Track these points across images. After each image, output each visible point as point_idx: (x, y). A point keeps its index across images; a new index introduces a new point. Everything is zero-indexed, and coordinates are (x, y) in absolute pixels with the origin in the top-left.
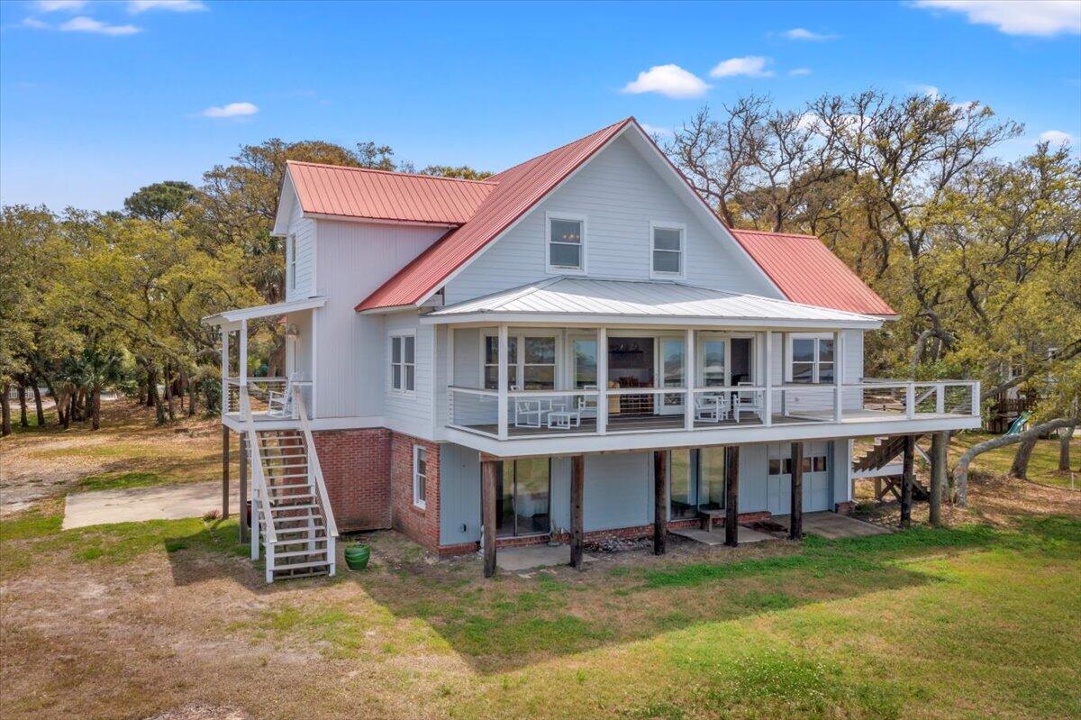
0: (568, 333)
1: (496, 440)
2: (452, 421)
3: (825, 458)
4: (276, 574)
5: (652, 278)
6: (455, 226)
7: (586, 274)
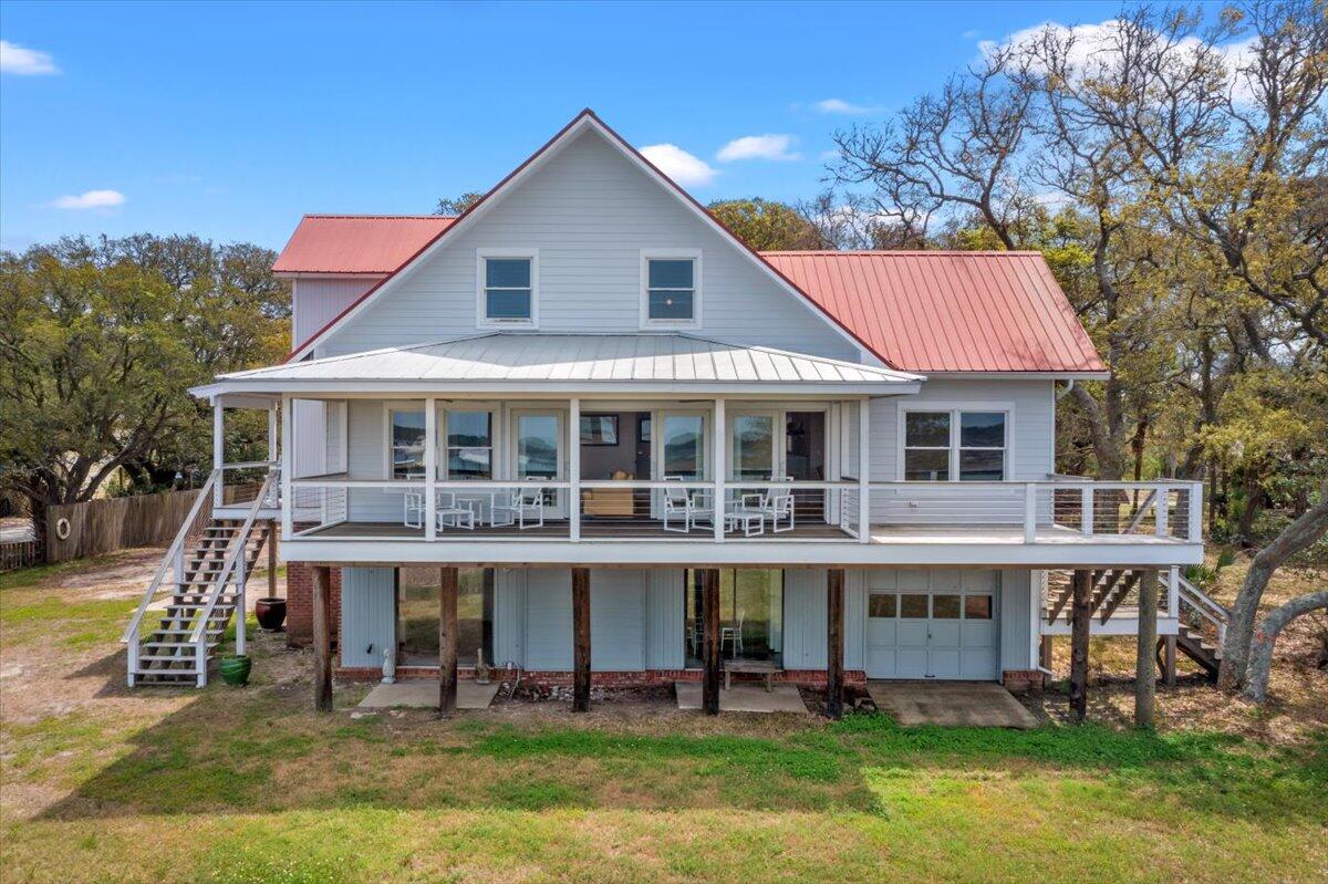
0: (509, 406)
3: (990, 598)
4: (139, 677)
5: (642, 328)
7: (536, 327)
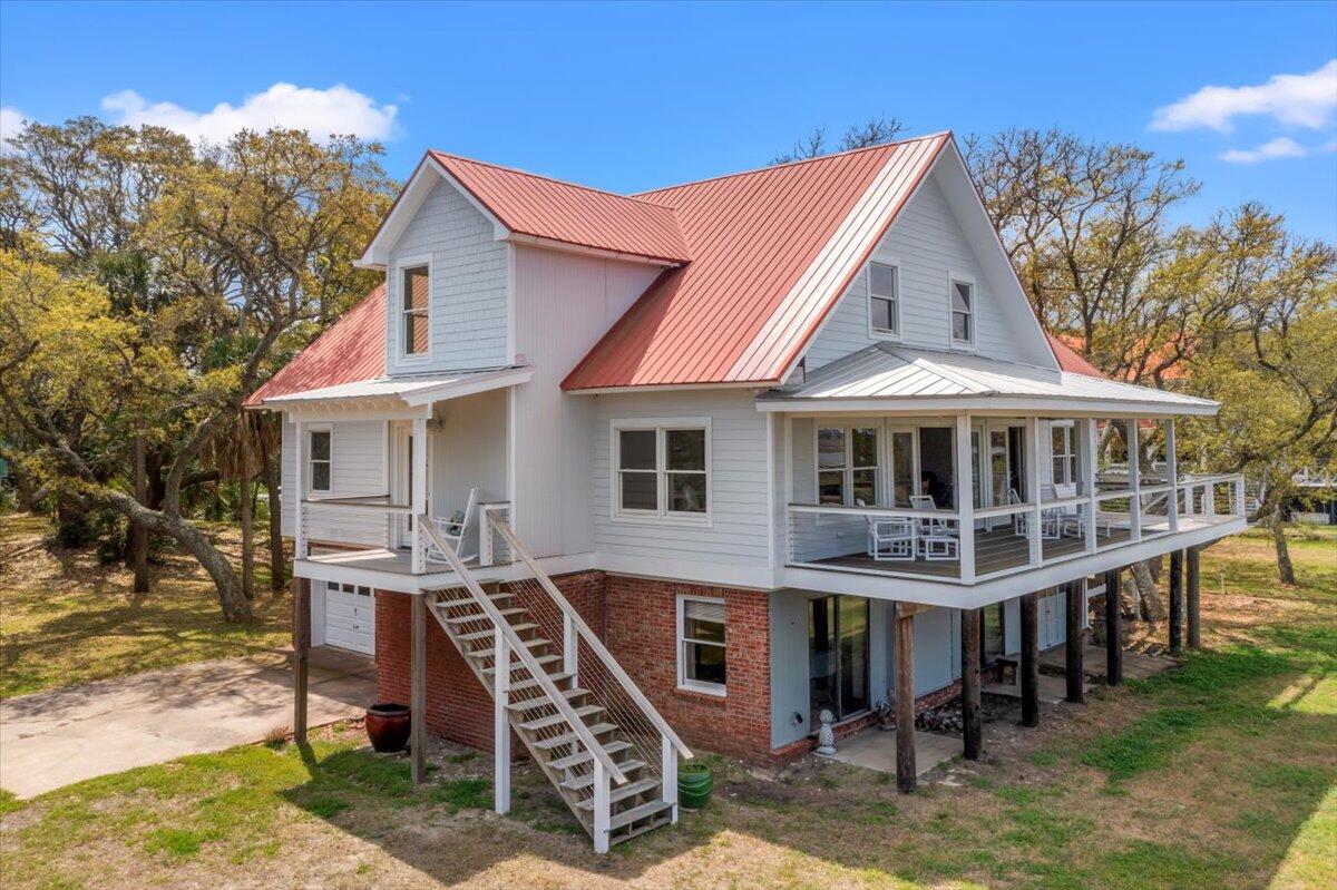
1: (959, 585)
2: (792, 557)
5: (952, 346)
6: (677, 265)
7: (901, 340)
